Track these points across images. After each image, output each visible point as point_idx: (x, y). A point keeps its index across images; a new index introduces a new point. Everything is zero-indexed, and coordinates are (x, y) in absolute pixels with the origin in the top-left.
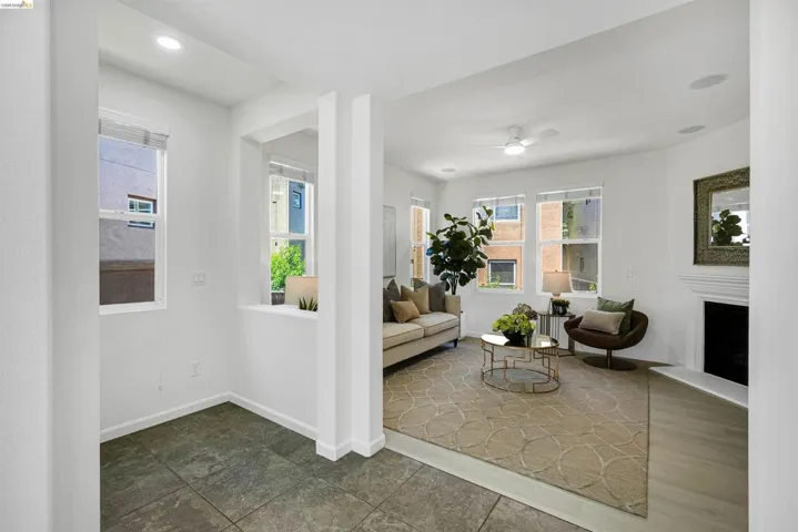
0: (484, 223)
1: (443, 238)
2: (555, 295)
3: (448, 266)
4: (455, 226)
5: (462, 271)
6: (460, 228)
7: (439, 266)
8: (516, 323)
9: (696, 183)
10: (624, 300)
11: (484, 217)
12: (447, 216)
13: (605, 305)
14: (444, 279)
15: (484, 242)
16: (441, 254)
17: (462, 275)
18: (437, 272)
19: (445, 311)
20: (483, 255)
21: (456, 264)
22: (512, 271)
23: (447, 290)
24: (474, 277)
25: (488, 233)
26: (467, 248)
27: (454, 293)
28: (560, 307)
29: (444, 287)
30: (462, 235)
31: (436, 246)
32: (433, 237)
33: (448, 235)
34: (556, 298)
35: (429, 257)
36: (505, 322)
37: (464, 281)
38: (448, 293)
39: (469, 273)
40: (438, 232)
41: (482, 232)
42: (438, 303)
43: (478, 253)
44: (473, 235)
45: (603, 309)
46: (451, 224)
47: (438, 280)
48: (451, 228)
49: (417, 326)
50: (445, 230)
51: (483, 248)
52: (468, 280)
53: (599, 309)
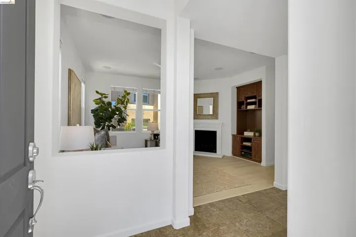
2: (152, 132)
4: (102, 98)
12: (97, 92)
28: (156, 136)
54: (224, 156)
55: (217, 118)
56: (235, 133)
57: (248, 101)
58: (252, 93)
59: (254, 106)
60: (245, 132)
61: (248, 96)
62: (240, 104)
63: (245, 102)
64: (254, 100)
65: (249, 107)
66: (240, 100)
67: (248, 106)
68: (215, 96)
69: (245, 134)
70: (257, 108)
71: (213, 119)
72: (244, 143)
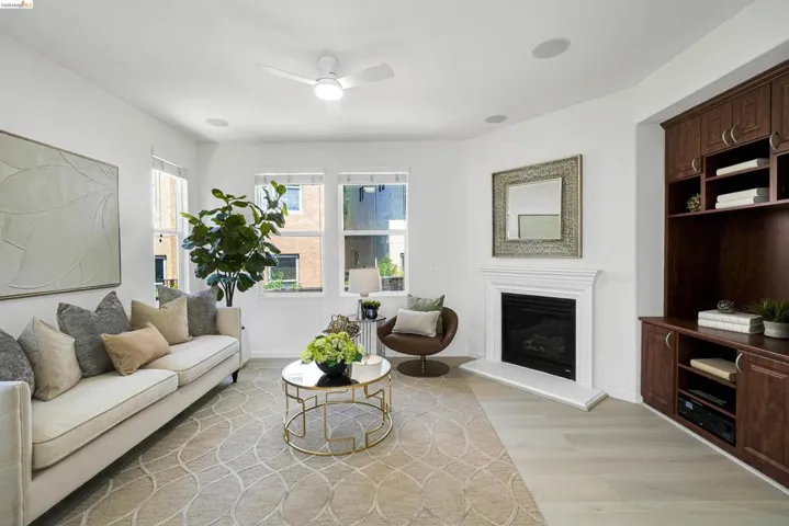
0: (273, 205)
1: (209, 222)
2: (362, 296)
3: (218, 264)
4: (229, 208)
5: (242, 271)
6: (236, 210)
7: (204, 264)
8: (337, 349)
9: (494, 175)
10: (434, 296)
11: (273, 194)
12: (216, 192)
13: (416, 305)
14: (214, 283)
15: (274, 231)
16: (208, 246)
17: (243, 277)
18: (201, 274)
19: (217, 333)
20: (273, 249)
21: (232, 262)
22: (295, 266)
23: (219, 299)
24: (260, 278)
25: (279, 219)
26: (250, 238)
27: (229, 304)
28: (369, 309)
29: (215, 296)
30: (239, 220)
31: (199, 235)
32: (193, 221)
33: (219, 219)
34: (365, 300)
35: (188, 252)
36: (321, 349)
37: (245, 284)
38: (221, 304)
39: (253, 273)
40: (203, 214)
41: (271, 217)
42: (204, 322)
43: (267, 245)
44: (258, 221)
45: (416, 308)
46: (222, 204)
47: (204, 285)
48: (224, 209)
49: (167, 373)
50: (212, 212)
51: (272, 239)
52: (251, 284)
53: (411, 309)
54: (606, 397)
55: (577, 252)
56: (658, 311)
57: (721, 172)
58: (740, 133)
59: (753, 193)
60: (701, 314)
61: (717, 149)
62: (678, 193)
63: (704, 179)
64: (752, 164)
65: (726, 202)
66: (681, 176)
67: (719, 198)
68: (568, 173)
69: (701, 322)
70: (773, 201)
71: (562, 255)
72: (695, 363)
